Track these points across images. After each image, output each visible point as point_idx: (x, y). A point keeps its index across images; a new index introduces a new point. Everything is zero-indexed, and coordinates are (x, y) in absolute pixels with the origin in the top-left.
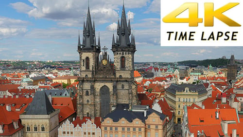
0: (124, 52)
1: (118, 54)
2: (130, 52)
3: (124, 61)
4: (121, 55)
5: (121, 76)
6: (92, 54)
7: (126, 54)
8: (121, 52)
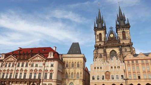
0: (124, 29)
1: (120, 30)
2: (128, 29)
3: (125, 34)
4: (122, 31)
5: (123, 43)
6: (103, 32)
7: (125, 30)
8: (122, 29)
